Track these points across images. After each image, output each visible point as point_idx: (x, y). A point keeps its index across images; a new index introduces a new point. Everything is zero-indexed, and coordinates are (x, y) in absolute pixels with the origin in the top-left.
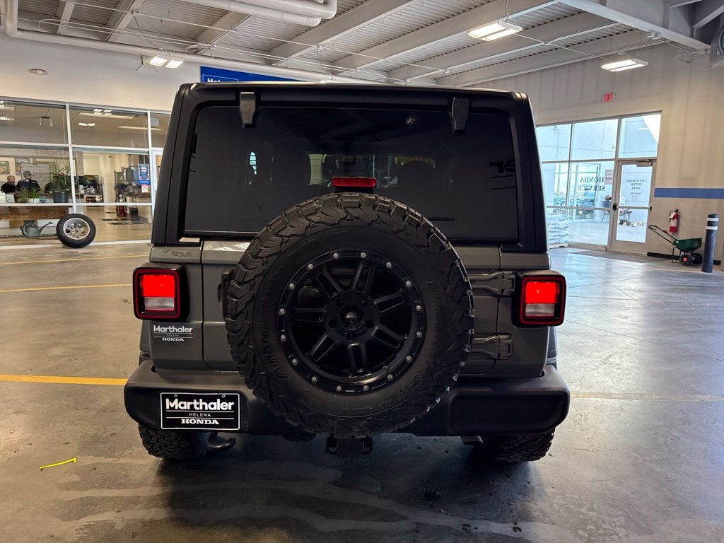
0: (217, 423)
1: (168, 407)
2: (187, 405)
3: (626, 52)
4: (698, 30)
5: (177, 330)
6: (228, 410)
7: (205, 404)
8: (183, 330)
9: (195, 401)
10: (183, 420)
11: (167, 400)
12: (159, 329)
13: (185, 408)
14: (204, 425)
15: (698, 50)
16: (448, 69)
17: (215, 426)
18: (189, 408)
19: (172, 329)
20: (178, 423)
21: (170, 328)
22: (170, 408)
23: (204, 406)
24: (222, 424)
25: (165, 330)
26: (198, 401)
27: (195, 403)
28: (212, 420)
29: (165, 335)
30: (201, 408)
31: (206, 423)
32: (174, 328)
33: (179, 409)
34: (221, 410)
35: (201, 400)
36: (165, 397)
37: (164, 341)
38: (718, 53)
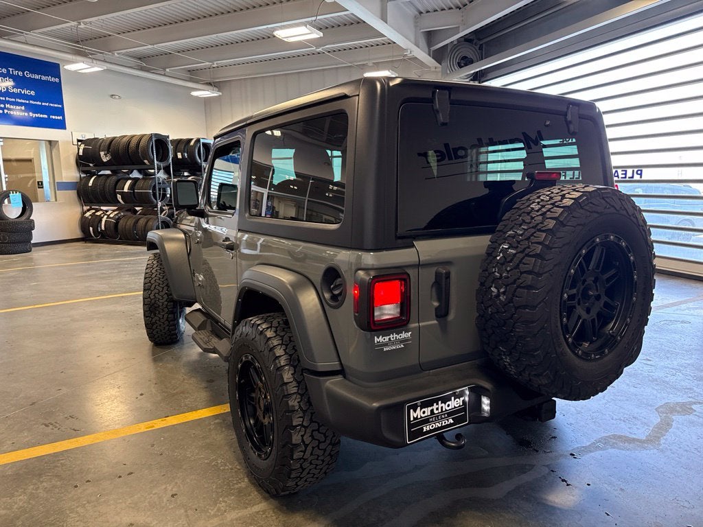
0: (452, 422)
1: (412, 419)
2: (428, 411)
3: (374, 63)
4: (433, 51)
5: (398, 337)
6: (460, 406)
7: (443, 405)
8: (404, 335)
9: (435, 404)
10: (425, 428)
11: (412, 411)
12: (381, 339)
13: (426, 414)
14: (442, 427)
15: (430, 68)
16: (215, 63)
17: (451, 425)
18: (429, 414)
19: (393, 337)
20: (421, 432)
21: (391, 336)
22: (415, 419)
23: (442, 407)
24: (457, 421)
25: (387, 338)
26: (437, 404)
27: (435, 406)
28: (448, 420)
29: (386, 345)
30: (440, 411)
31: (443, 424)
32: (395, 336)
33: (421, 417)
34: (455, 407)
35: (440, 402)
36: (409, 408)
37: (386, 351)
38: (448, 72)
